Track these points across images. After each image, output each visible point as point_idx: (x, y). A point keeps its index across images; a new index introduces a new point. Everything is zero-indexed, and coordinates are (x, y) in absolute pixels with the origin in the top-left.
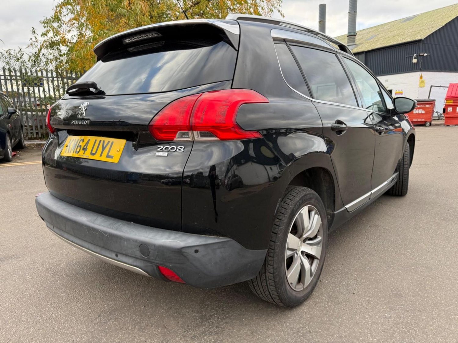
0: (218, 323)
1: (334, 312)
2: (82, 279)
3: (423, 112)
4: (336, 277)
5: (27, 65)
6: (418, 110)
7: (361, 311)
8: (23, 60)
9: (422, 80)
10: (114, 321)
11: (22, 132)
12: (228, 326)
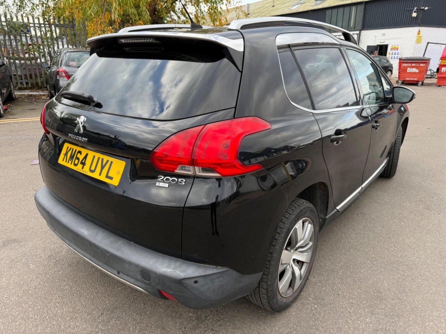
0: (213, 326)
1: (320, 315)
2: (83, 270)
3: (417, 71)
4: (323, 274)
5: (11, 10)
6: (412, 68)
7: (344, 315)
8: (7, 4)
9: (419, 36)
10: (116, 320)
11: (11, 83)
12: (222, 329)
